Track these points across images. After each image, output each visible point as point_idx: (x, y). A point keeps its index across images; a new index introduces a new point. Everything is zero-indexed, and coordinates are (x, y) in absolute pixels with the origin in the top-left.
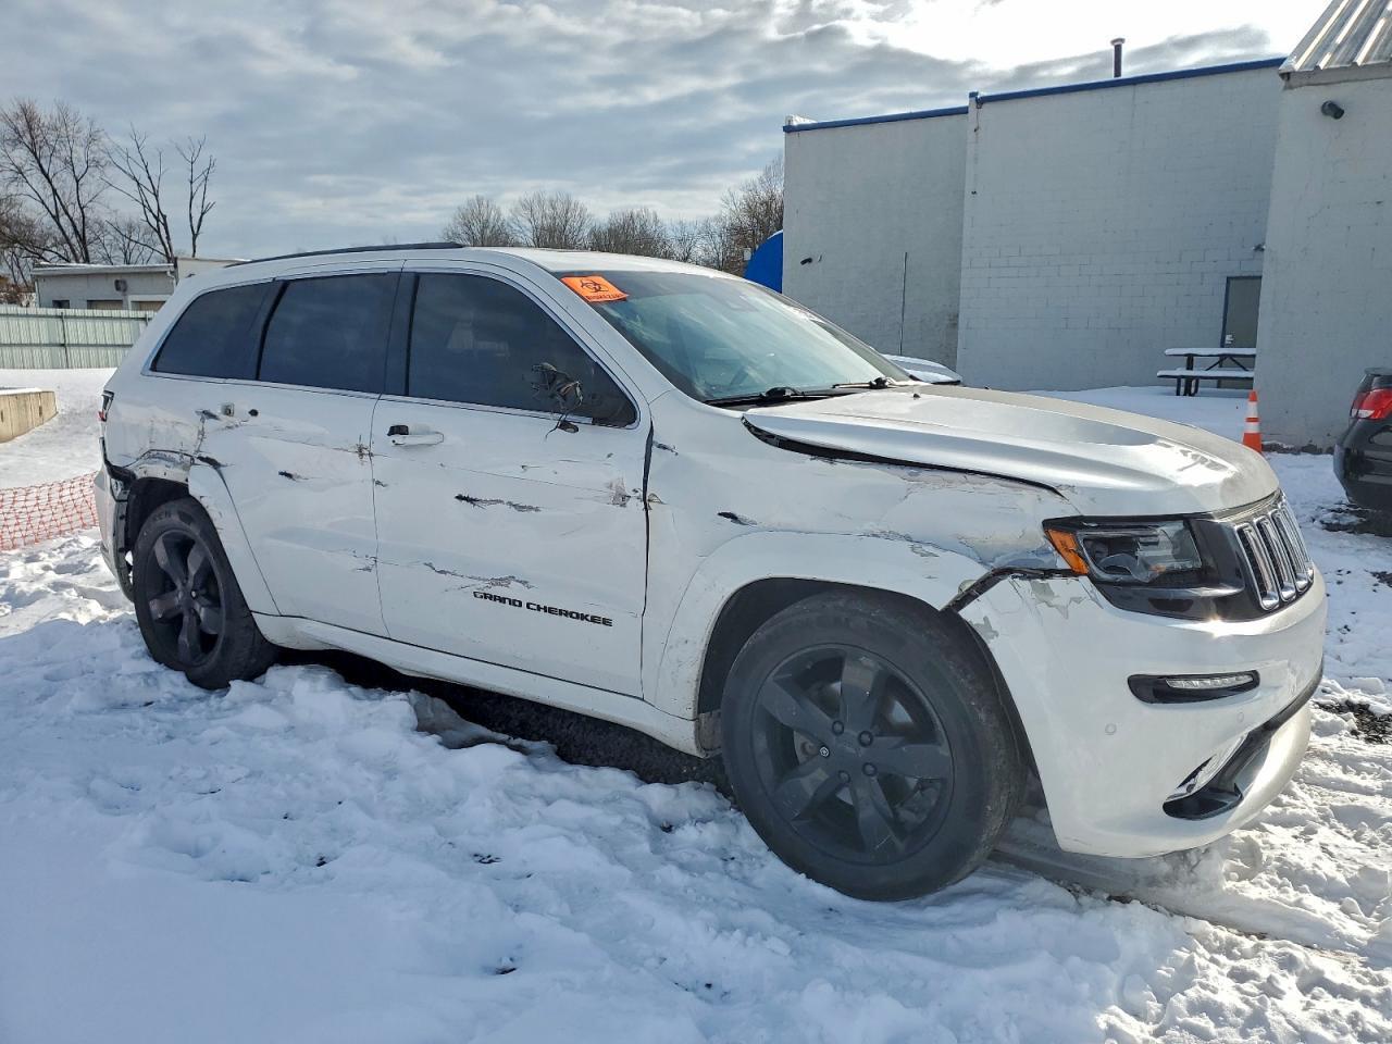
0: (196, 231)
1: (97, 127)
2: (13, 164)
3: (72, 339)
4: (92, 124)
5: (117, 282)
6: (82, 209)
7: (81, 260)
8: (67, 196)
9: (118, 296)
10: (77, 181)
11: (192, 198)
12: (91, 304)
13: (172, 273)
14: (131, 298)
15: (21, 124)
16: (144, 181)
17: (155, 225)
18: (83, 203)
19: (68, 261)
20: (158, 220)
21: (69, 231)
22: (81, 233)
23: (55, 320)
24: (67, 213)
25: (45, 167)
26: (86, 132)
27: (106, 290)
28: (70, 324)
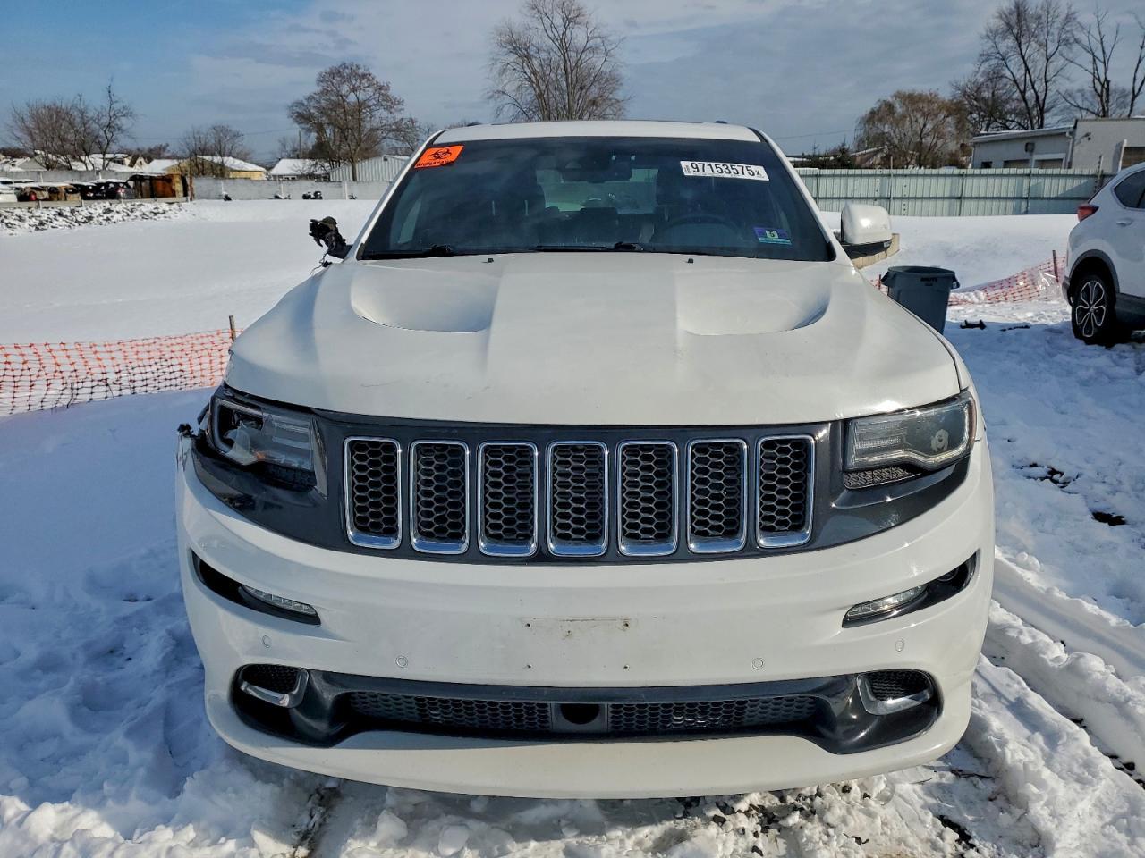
0: (1136, 91)
1: (1073, 10)
2: (999, 53)
3: (967, 193)
4: (1069, 8)
5: (1027, 144)
6: (1046, 83)
7: (1036, 126)
8: (1037, 74)
9: (1025, 156)
10: (1048, 60)
11: (1139, 62)
12: (1007, 164)
13: (1070, 133)
14: (1036, 157)
15: (1014, 19)
16: (1099, 54)
17: (1099, 91)
18: (1048, 78)
19: (1026, 129)
20: (1103, 86)
21: (1032, 102)
22: (1041, 102)
23: (957, 178)
24: (1033, 88)
25: (1024, 52)
26: (1063, 16)
27: (1018, 151)
28: (968, 181)
